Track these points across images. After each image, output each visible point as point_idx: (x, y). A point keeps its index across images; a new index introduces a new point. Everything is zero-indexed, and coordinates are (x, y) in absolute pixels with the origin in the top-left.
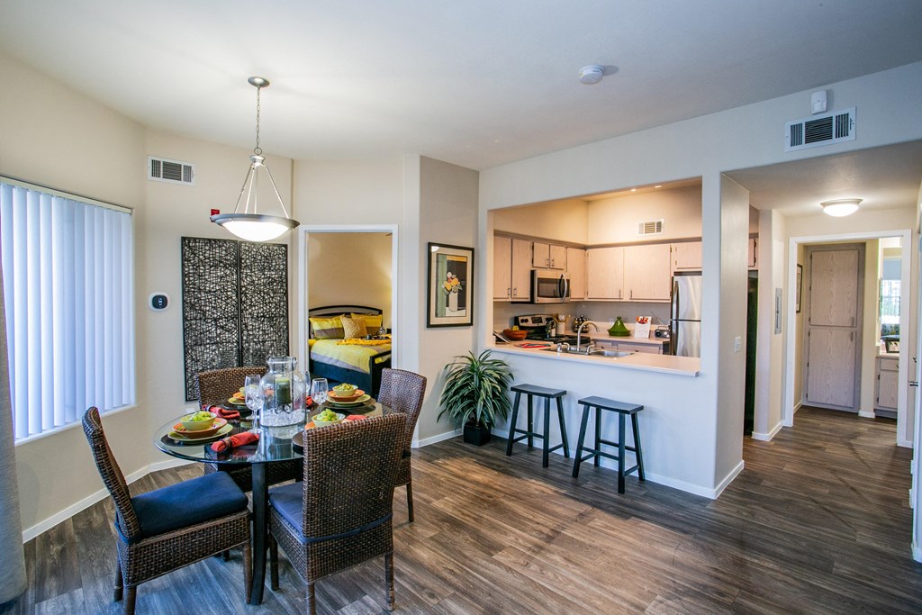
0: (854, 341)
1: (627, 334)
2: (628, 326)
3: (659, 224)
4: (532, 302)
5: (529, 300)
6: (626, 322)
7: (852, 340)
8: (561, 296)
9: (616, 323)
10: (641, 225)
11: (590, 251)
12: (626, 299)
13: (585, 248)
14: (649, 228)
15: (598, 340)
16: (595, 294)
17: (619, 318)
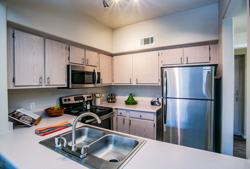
0: (238, 102)
1: (135, 103)
2: (136, 99)
3: (152, 39)
4: (68, 88)
5: (66, 86)
6: (134, 96)
7: (237, 101)
8: (94, 83)
9: (129, 97)
10: (141, 40)
11: (115, 57)
12: (134, 83)
13: (112, 55)
14: (147, 41)
15: (118, 109)
16: (118, 81)
17: (131, 95)
